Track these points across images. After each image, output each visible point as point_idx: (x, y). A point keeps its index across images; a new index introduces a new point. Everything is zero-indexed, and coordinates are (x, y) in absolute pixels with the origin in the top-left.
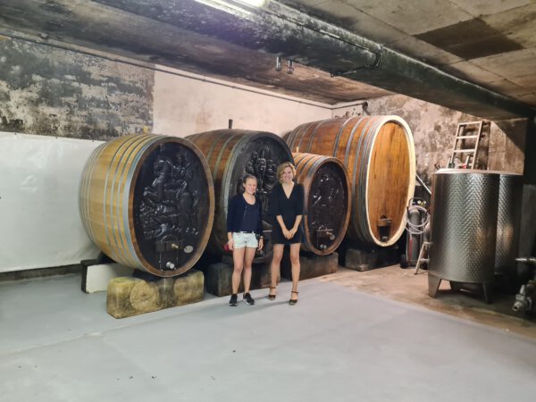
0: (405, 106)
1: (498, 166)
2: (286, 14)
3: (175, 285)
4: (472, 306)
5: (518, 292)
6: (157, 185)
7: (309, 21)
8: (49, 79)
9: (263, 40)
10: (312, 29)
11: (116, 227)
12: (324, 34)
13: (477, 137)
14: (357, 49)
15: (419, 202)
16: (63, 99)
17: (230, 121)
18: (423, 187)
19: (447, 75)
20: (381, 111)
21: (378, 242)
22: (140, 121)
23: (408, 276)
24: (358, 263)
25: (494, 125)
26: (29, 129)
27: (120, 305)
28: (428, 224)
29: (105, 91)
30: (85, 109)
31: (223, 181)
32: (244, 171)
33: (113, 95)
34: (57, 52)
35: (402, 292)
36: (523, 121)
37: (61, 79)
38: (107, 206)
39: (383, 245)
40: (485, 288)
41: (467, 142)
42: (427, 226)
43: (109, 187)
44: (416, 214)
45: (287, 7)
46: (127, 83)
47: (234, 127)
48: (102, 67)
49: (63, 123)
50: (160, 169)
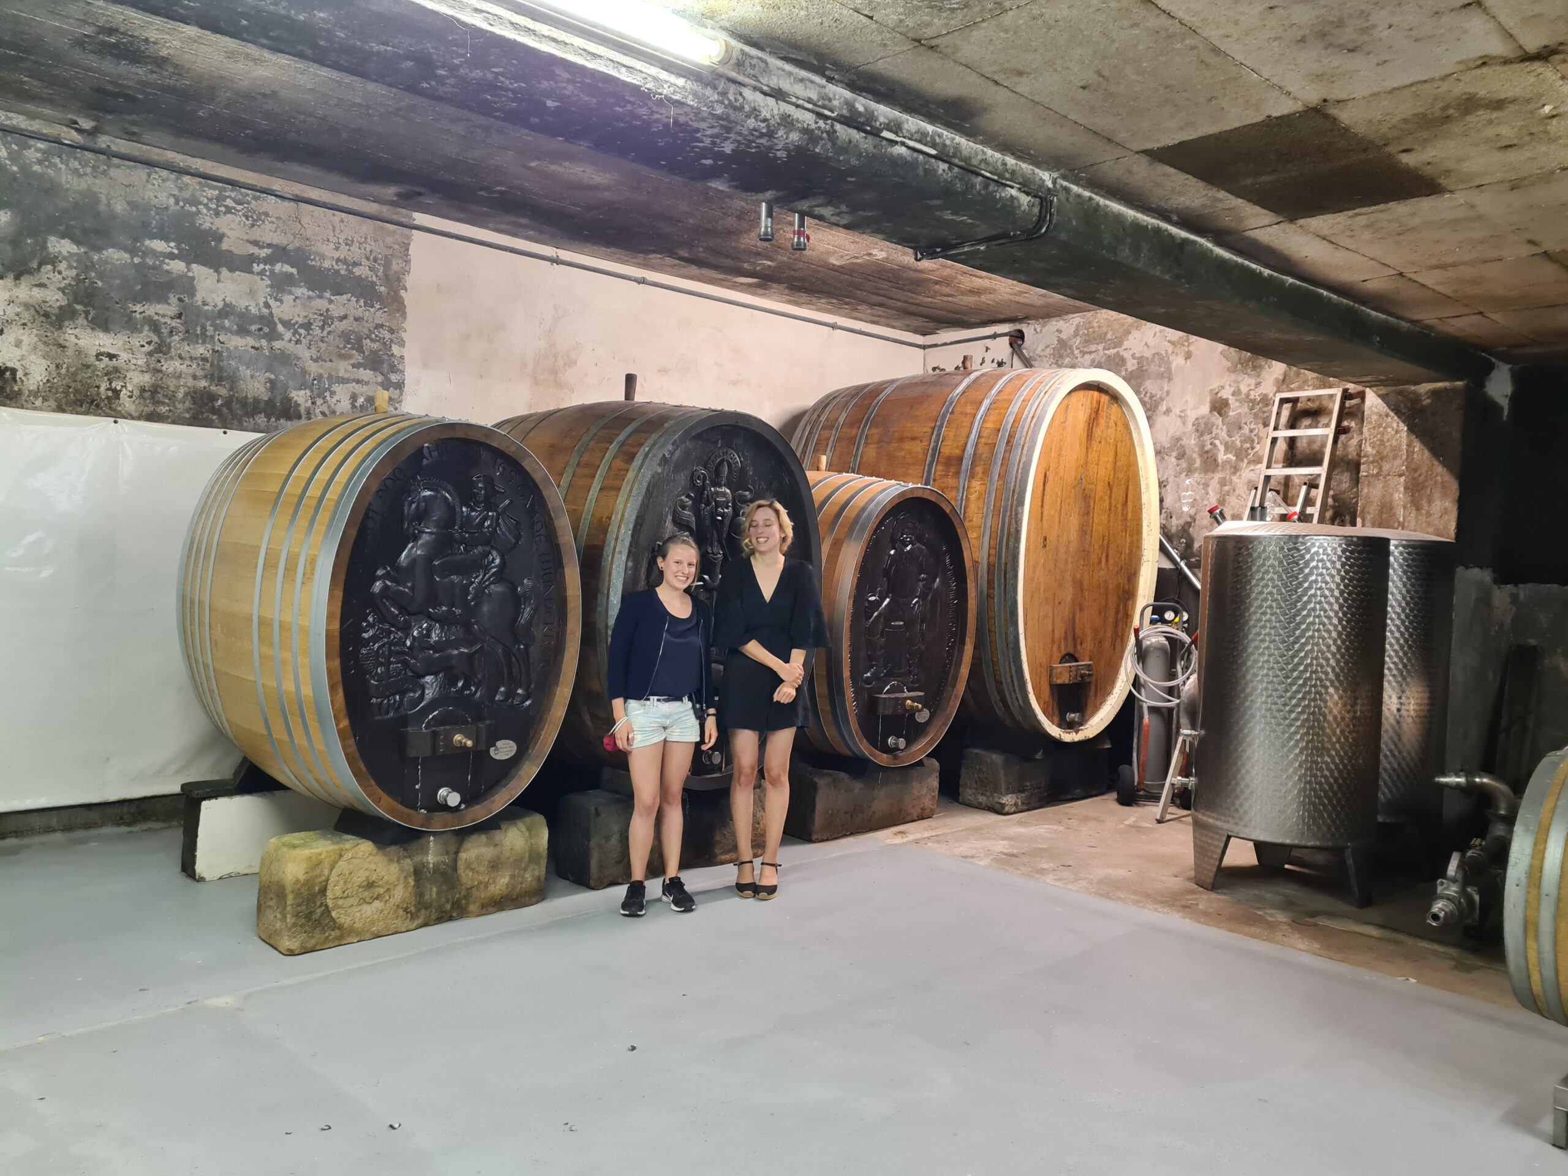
0: (1126, 344)
1: (1386, 516)
2: (786, 85)
3: (463, 855)
4: (1314, 914)
5: (1443, 874)
6: (413, 562)
7: (850, 105)
8: (99, 249)
9: (721, 155)
10: (859, 129)
11: (289, 686)
12: (893, 143)
13: (1330, 432)
14: (986, 187)
15: (1169, 615)
16: (138, 308)
17: (630, 380)
18: (1180, 571)
19: (1240, 260)
20: (1062, 355)
21: (1054, 730)
22: (366, 374)
23: (1136, 828)
24: (996, 789)
25: (1373, 401)
26: (35, 394)
27: (297, 915)
28: (1194, 677)
29: (263, 286)
30: (204, 338)
31: (608, 551)
32: (669, 524)
33: (288, 299)
34: (121, 173)
35: (1121, 873)
36: (1454, 390)
37: (133, 252)
38: (264, 623)
39: (1069, 737)
40: (1350, 862)
41: (1301, 445)
42: (1190, 683)
43: (270, 565)
44: (1161, 648)
45: (788, 67)
46: (327, 264)
47: (639, 398)
48: (256, 219)
49: (137, 379)
50: (421, 516)
